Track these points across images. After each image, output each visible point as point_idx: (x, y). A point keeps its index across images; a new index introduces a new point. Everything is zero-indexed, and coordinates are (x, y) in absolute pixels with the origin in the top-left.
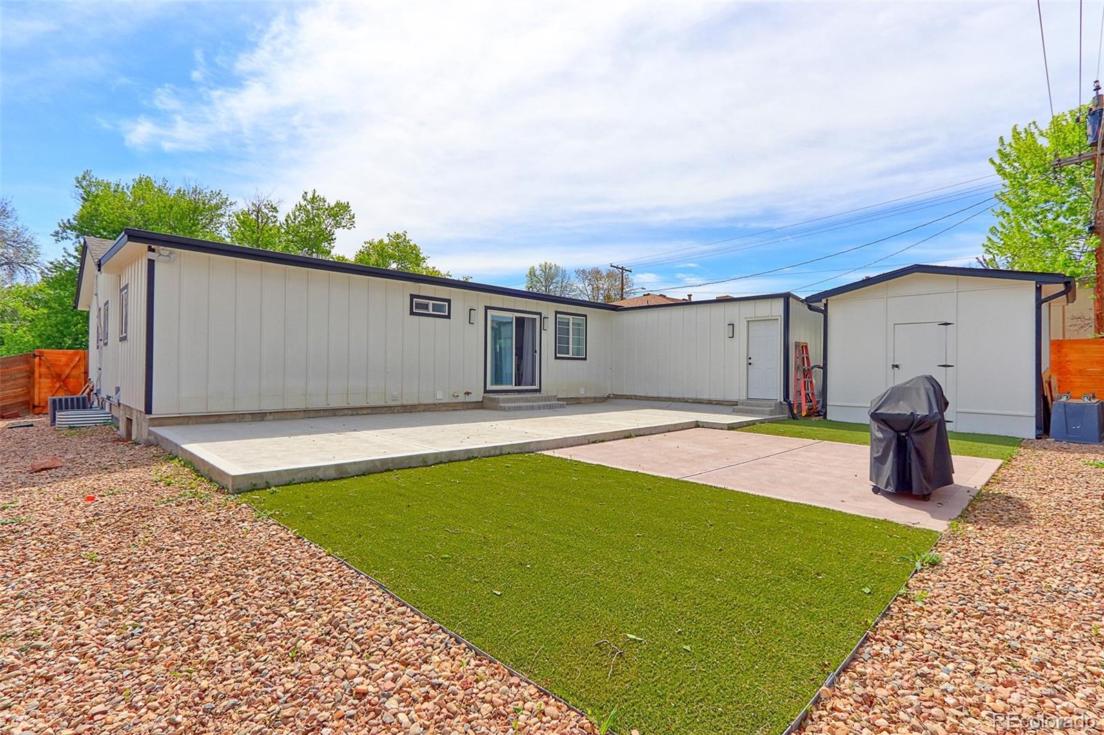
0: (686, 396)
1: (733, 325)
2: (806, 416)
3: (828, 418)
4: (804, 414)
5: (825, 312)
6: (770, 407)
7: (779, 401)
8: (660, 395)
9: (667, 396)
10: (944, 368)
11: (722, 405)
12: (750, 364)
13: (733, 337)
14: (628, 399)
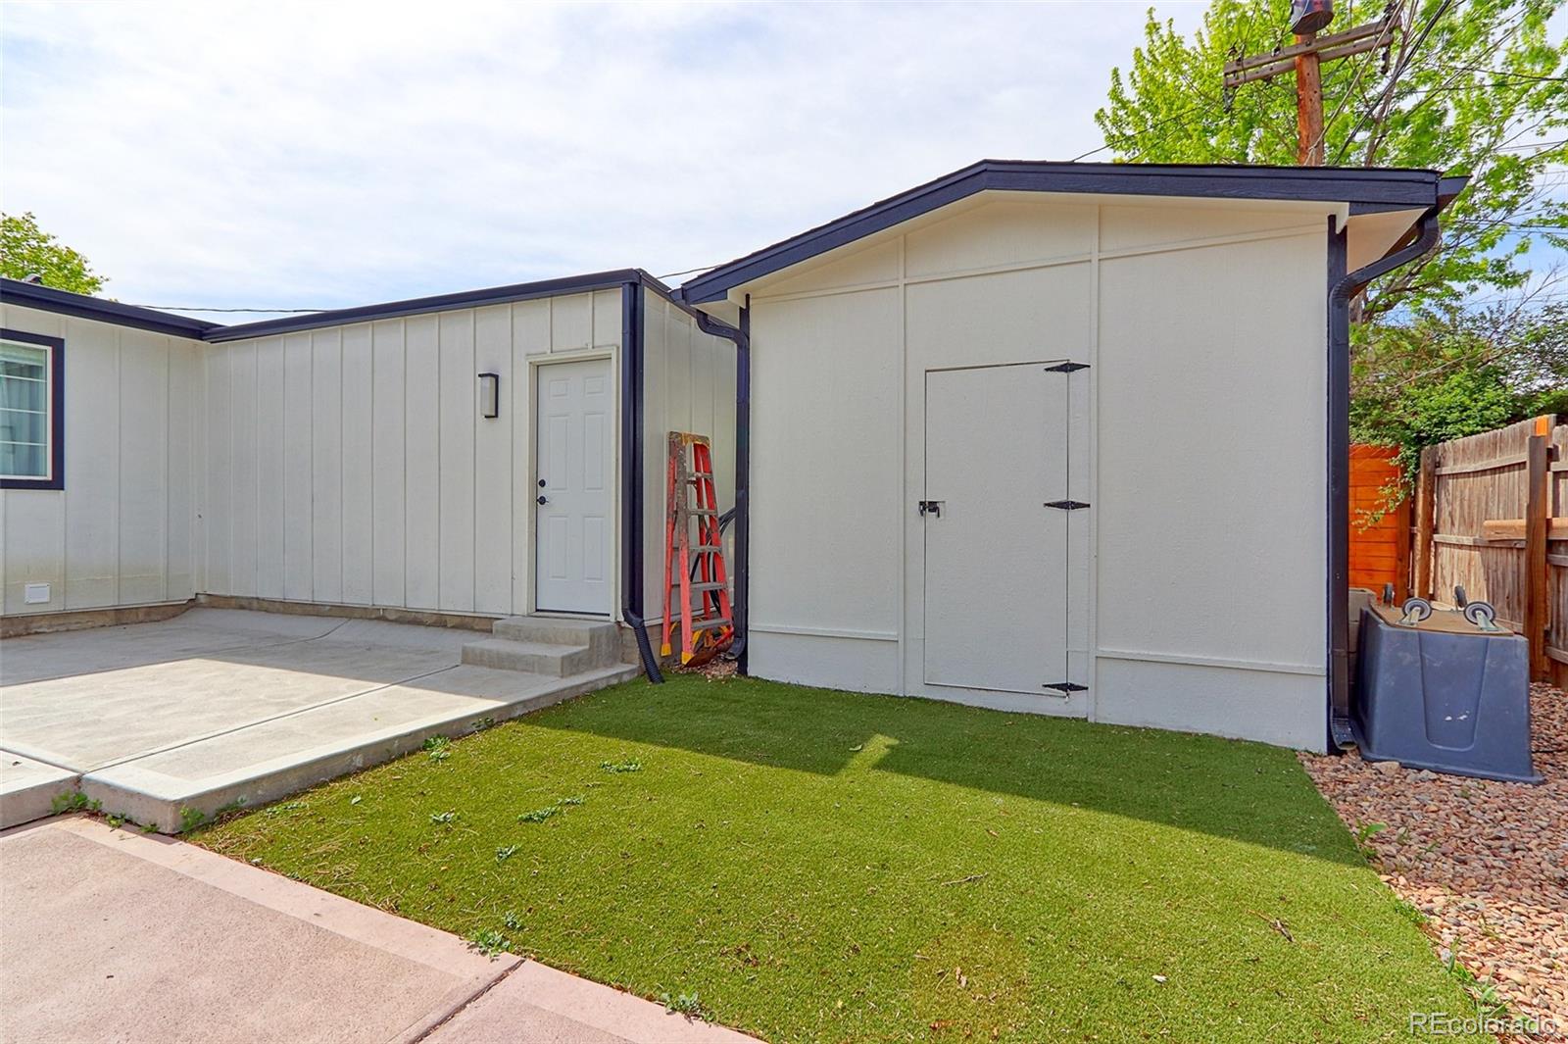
0: (383, 601)
1: (496, 377)
2: (689, 665)
3: (752, 671)
4: (686, 657)
5: (741, 337)
6: (576, 644)
7: (612, 619)
8: (320, 598)
9: (335, 599)
10: (1063, 511)
11: (472, 629)
12: (542, 501)
13: (496, 416)
14: (242, 608)
